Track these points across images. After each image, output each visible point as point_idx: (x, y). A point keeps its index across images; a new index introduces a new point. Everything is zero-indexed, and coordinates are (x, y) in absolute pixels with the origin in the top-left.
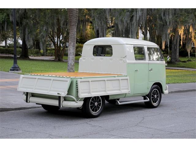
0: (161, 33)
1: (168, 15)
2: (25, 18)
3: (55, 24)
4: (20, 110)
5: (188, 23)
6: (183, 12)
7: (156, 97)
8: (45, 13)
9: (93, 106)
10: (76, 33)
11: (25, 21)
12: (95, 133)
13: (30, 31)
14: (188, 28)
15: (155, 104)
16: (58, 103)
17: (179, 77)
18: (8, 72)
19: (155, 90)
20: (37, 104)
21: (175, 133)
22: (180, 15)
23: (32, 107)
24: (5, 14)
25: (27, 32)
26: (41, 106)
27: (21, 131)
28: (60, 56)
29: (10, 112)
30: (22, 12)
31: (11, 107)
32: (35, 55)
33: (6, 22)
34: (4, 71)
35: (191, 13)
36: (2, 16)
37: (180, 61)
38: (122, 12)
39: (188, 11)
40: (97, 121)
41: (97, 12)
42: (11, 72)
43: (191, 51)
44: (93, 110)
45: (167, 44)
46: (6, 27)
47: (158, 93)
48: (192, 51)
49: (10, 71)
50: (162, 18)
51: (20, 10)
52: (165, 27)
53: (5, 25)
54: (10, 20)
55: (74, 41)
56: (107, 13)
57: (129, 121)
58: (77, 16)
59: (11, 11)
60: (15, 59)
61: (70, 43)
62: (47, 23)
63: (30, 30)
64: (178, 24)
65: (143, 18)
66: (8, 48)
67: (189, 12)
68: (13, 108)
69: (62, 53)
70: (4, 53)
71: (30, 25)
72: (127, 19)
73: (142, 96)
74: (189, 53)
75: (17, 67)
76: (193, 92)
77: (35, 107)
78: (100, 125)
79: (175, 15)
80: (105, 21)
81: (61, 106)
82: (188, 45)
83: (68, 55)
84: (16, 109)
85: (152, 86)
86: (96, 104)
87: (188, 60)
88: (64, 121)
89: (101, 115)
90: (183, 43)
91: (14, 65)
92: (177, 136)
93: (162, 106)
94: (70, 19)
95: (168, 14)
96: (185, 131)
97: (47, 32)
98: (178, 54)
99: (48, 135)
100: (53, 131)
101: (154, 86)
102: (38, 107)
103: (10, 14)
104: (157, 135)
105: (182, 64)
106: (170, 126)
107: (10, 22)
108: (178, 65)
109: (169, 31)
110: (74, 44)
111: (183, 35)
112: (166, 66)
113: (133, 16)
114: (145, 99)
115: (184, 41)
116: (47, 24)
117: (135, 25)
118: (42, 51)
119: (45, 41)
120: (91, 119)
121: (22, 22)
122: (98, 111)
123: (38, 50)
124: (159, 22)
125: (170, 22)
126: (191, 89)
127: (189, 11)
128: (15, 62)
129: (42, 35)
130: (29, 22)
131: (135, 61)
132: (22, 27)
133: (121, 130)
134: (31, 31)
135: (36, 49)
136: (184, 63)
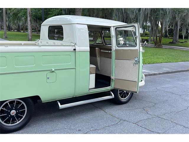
7: (125, 92)
15: (124, 100)
37: (179, 42)
74: (184, 36)
87: (185, 41)
108: (177, 45)
122: (18, 122)
136: (182, 43)
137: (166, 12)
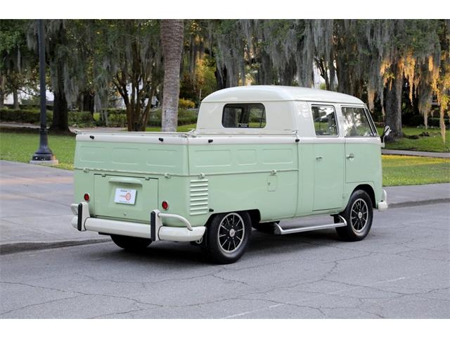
0: (365, 74)
1: (381, 34)
2: (61, 43)
3: (129, 55)
4: (64, 248)
5: (426, 52)
6: (414, 27)
7: (360, 217)
8: (105, 32)
9: (226, 238)
10: (178, 76)
11: (60, 50)
12: (234, 297)
13: (73, 72)
14: (424, 63)
15: (359, 233)
16: (149, 232)
17: (405, 171)
18: (29, 162)
19: (359, 201)
20: (100, 233)
21: (409, 296)
22: (406, 35)
23: (88, 241)
24: (17, 34)
25: (66, 75)
26: (109, 237)
27: (72, 293)
28: (139, 125)
29: (42, 251)
30: (55, 29)
31: (44, 242)
32: (81, 125)
33: (19, 52)
34: (18, 161)
35: (431, 30)
36: (10, 37)
37: (404, 136)
38: (278, 29)
39: (423, 25)
40: (235, 270)
41: (222, 29)
42: (35, 164)
43: (429, 114)
44: (226, 247)
45: (378, 99)
46: (19, 62)
47: (365, 208)
48: (432, 113)
49: (31, 161)
50: (367, 41)
51: (49, 25)
52: (373, 60)
53: (16, 57)
54: (26, 48)
55: (176, 94)
56: (247, 30)
57: (306, 270)
58: (181, 38)
59: (29, 26)
60: (43, 134)
61: (166, 98)
62: (111, 53)
63: (72, 69)
64: (402, 54)
65: (327, 41)
66: (21, 108)
67: (426, 27)
68: (48, 242)
69: (144, 120)
70: (12, 120)
71: (73, 57)
72: (290, 45)
73: (331, 215)
74: (426, 118)
75: (48, 151)
76: (438, 204)
77: (95, 242)
78: (242, 280)
79: (396, 35)
80: (240, 47)
81: (157, 239)
82: (423, 102)
83: (163, 124)
84: (54, 246)
85: (353, 192)
86: (232, 232)
87: (421, 133)
88: (162, 271)
89: (242, 258)
90: (413, 95)
91: (40, 148)
92: (414, 301)
93: (374, 236)
94: (165, 46)
95: (381, 32)
96: (429, 292)
97: (110, 73)
98: (399, 120)
99: (131, 302)
100: (142, 294)
101: (358, 192)
102: (103, 241)
103: (28, 33)
104: (369, 300)
105: (410, 143)
106: (395, 280)
107: (29, 52)
108: (400, 146)
109: (383, 70)
110: (174, 100)
111: (414, 79)
112: (382, 148)
113: (303, 37)
114: (337, 220)
115: (415, 92)
116: (110, 55)
117: (309, 56)
118: (96, 116)
119: (106, 92)
120: (222, 266)
121: (55, 52)
122: (236, 248)
123: (88, 112)
124: (361, 50)
125: (385, 51)
126: (434, 198)
127: (425, 25)
128: (44, 142)
129: (100, 79)
130: (70, 52)
131: (315, 138)
132: (55, 62)
133: (289, 289)
134: (75, 72)
135: (84, 110)
136: (413, 141)
137: (377, 52)
